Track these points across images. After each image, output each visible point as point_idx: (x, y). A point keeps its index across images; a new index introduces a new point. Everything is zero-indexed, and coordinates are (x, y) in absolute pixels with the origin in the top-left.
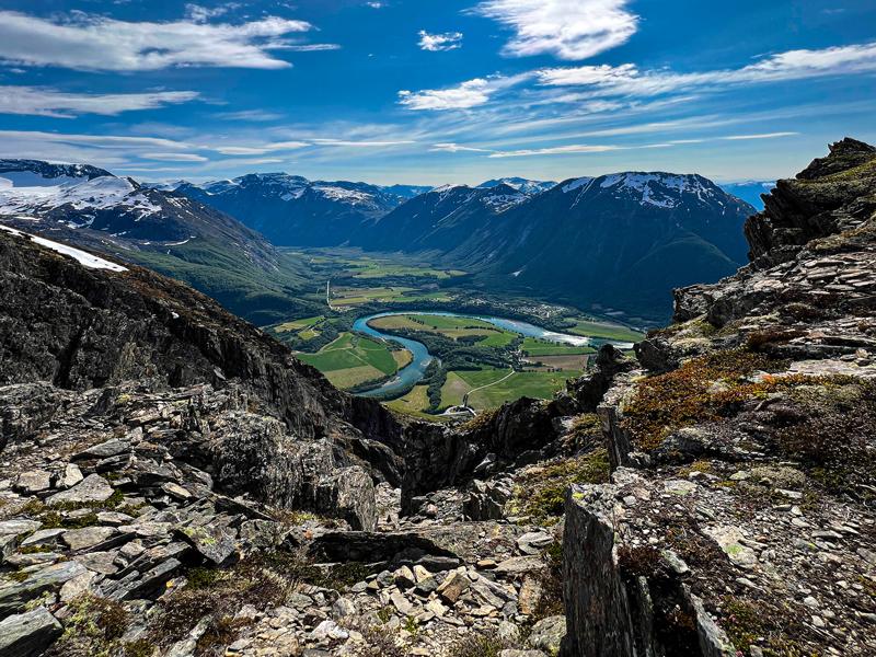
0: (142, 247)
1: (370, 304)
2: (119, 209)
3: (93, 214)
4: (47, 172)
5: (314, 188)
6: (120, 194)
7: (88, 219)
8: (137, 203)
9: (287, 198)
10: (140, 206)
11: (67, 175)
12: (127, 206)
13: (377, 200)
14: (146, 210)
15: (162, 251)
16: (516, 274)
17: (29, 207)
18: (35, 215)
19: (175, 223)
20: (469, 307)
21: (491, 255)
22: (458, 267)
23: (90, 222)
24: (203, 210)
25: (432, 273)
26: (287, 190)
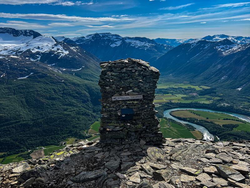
0: (62, 71)
1: (168, 103)
2: (51, 52)
3: (40, 55)
4: (15, 33)
5: (126, 41)
6: (50, 45)
7: (38, 57)
8: (58, 49)
9: (113, 46)
10: (60, 51)
11: (24, 35)
12: (54, 51)
13: (156, 47)
14: (62, 53)
15: (71, 73)
16: (240, 89)
17: (13, 51)
18: (16, 55)
19: (75, 59)
20: (221, 107)
21: (223, 78)
22: (204, 84)
23: (39, 59)
24: (85, 53)
25: (192, 87)
26: (113, 42)
